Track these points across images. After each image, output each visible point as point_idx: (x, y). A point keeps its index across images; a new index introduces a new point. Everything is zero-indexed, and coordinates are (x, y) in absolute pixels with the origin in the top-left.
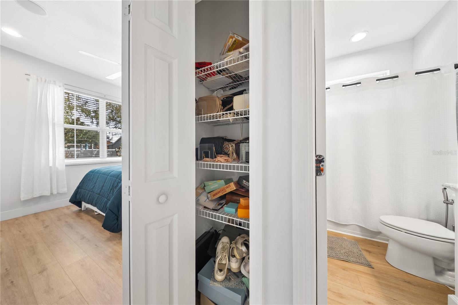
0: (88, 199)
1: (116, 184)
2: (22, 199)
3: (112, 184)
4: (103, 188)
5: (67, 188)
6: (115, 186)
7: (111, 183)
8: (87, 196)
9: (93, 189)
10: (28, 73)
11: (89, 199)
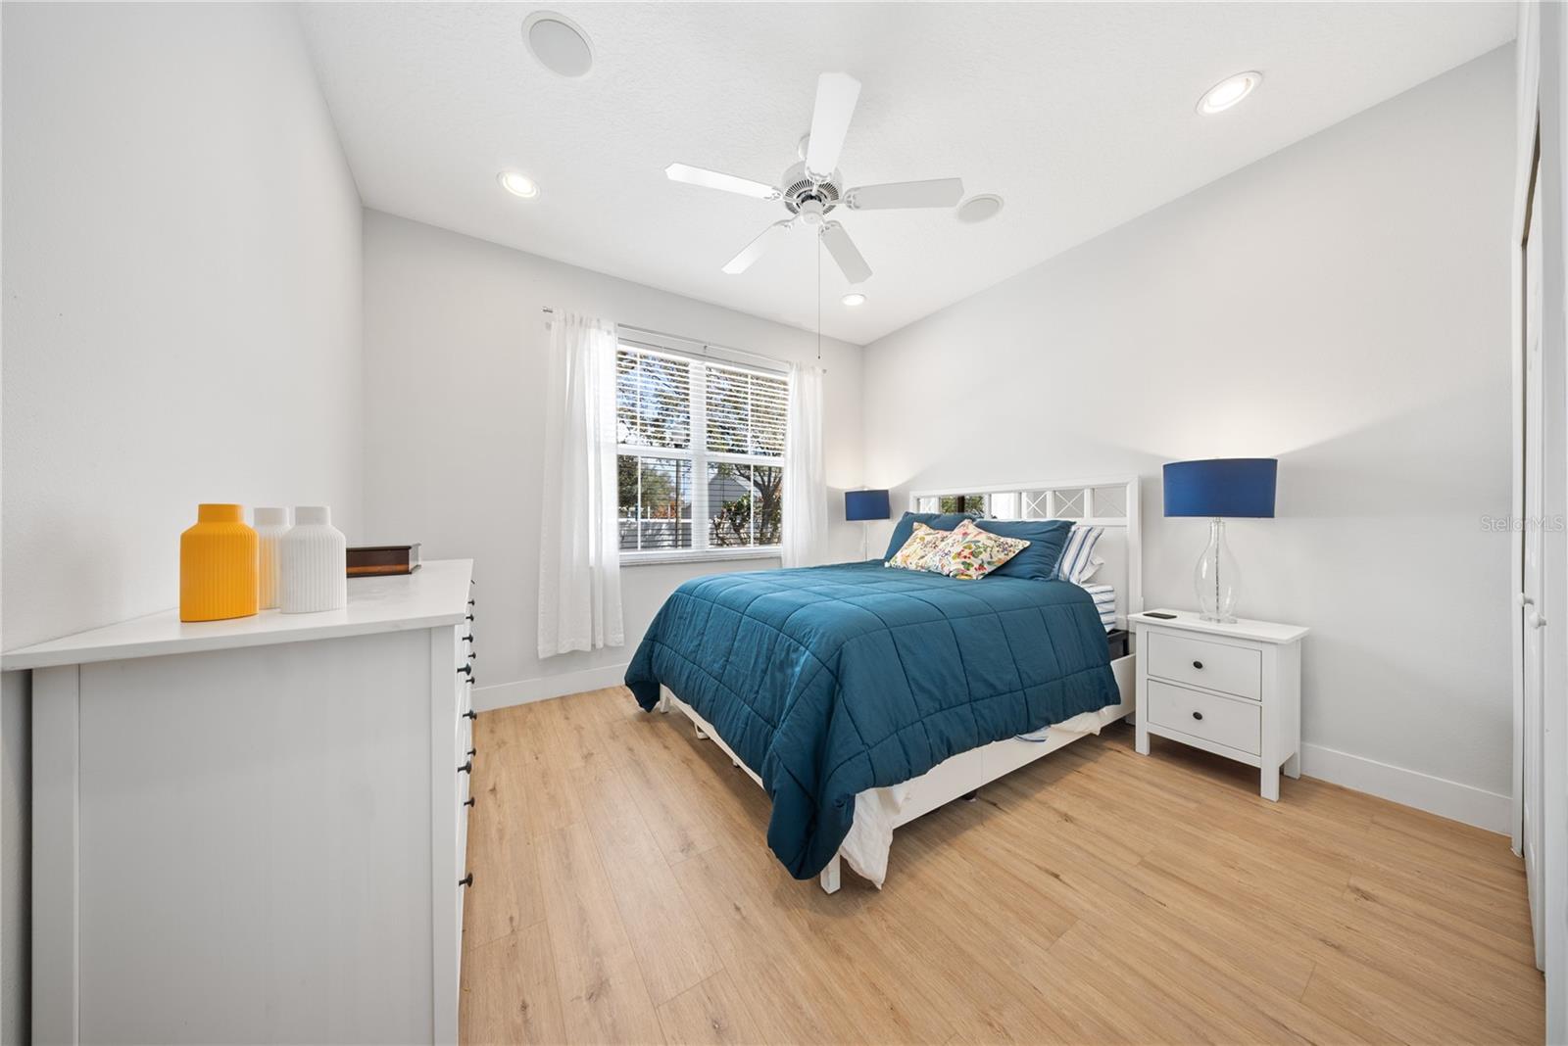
0: (684, 686)
1: (783, 656)
2: (541, 656)
3: (764, 651)
4: (732, 658)
5: (624, 632)
6: (778, 662)
7: (760, 645)
8: (680, 674)
9: (696, 652)
10: (550, 308)
11: (686, 688)
